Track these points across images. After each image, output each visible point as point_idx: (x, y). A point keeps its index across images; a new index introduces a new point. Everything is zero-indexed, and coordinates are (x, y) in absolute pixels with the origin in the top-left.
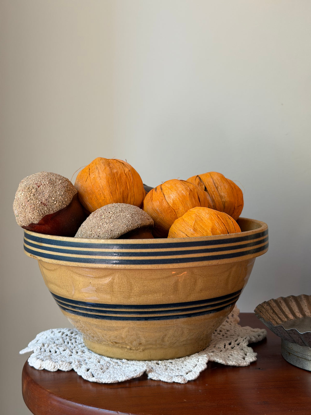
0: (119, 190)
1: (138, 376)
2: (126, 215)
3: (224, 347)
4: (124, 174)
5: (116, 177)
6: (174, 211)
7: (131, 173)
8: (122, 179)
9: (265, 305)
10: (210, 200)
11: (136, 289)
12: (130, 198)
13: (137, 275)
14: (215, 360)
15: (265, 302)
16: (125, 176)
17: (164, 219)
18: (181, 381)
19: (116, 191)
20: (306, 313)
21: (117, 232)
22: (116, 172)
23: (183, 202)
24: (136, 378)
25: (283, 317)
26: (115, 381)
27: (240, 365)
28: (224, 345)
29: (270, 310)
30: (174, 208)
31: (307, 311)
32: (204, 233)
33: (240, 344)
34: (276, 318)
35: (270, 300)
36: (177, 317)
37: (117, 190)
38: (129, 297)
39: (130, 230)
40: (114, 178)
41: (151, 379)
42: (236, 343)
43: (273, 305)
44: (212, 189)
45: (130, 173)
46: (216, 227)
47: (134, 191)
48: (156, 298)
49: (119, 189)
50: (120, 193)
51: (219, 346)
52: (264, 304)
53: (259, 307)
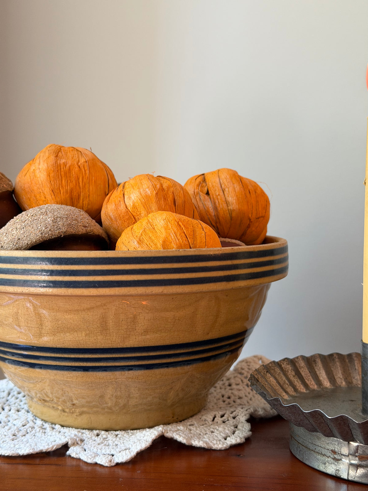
0: (64, 188)
1: (49, 450)
2: (46, 218)
3: (212, 419)
4: (77, 166)
5: (62, 170)
6: (133, 218)
7: (87, 166)
8: (72, 172)
9: (285, 364)
10: (211, 207)
11: (48, 325)
12: (83, 199)
13: (46, 303)
14: (172, 437)
15: (286, 359)
16: (77, 169)
17: (119, 228)
18: (105, 462)
19: (60, 189)
20: (353, 380)
21: (26, 242)
22: (64, 163)
23: (146, 205)
24: (46, 452)
25: (311, 383)
26: (14, 454)
27: (213, 447)
28: (214, 416)
29: (291, 372)
30: (134, 214)
31: (356, 378)
32: (152, 247)
33: (237, 418)
34: (297, 383)
35: (297, 358)
36: (130, 368)
37: (62, 187)
38: (40, 335)
39: (45, 239)
40: (58, 171)
41: (70, 456)
42: (232, 415)
43: (300, 364)
44: (217, 191)
45: (86, 164)
46: (171, 239)
47: (89, 191)
48: (77, 339)
49: (65, 186)
50: (67, 192)
51: (205, 418)
52: (283, 362)
53: (270, 365)
